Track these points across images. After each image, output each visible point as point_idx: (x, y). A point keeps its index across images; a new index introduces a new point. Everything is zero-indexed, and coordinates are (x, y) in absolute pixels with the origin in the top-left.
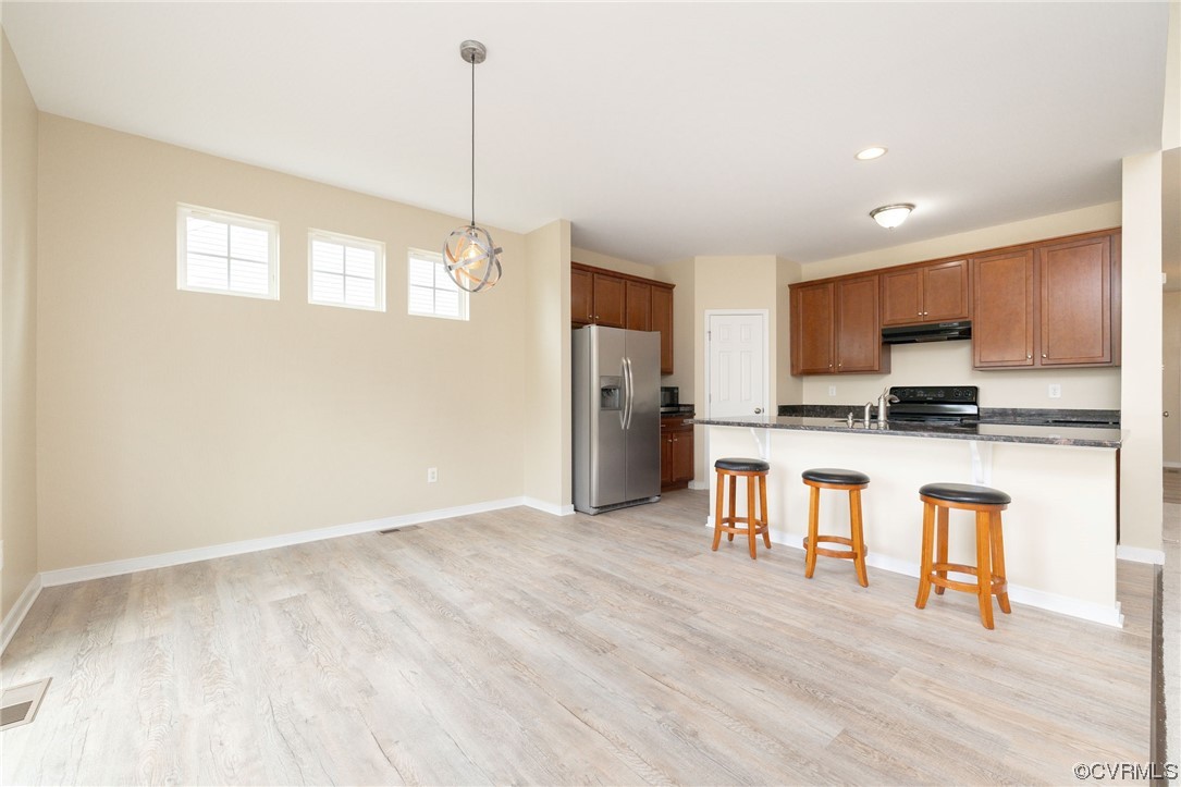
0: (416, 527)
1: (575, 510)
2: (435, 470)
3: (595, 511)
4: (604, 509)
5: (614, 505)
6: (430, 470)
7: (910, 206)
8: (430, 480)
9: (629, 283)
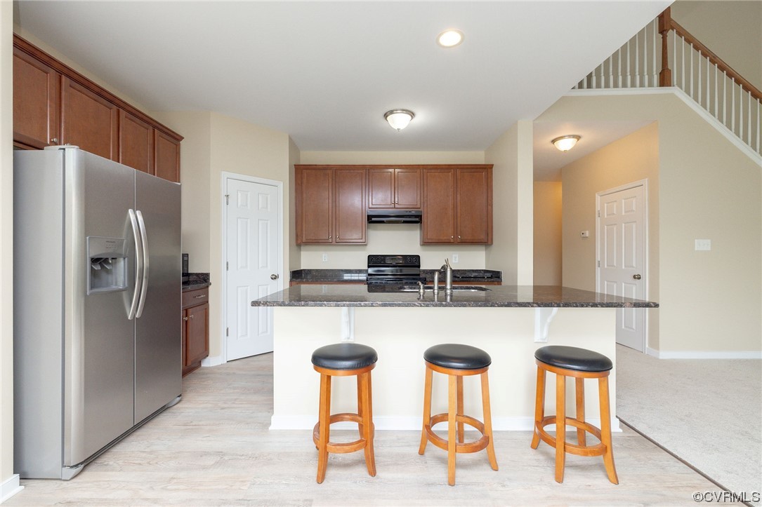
7: (412, 115)
9: (122, 113)
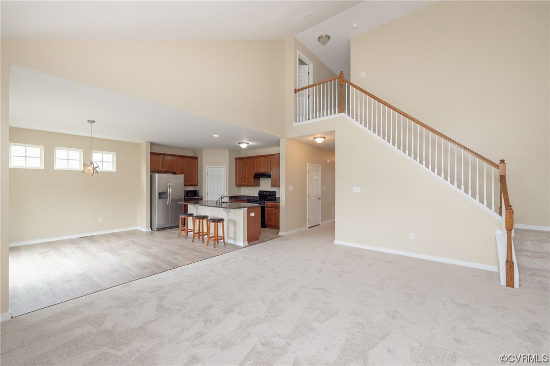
0: (94, 236)
1: (152, 230)
2: (102, 218)
3: (156, 230)
4: (160, 229)
5: (165, 228)
6: (100, 219)
7: (247, 143)
8: (100, 222)
9: (179, 157)
